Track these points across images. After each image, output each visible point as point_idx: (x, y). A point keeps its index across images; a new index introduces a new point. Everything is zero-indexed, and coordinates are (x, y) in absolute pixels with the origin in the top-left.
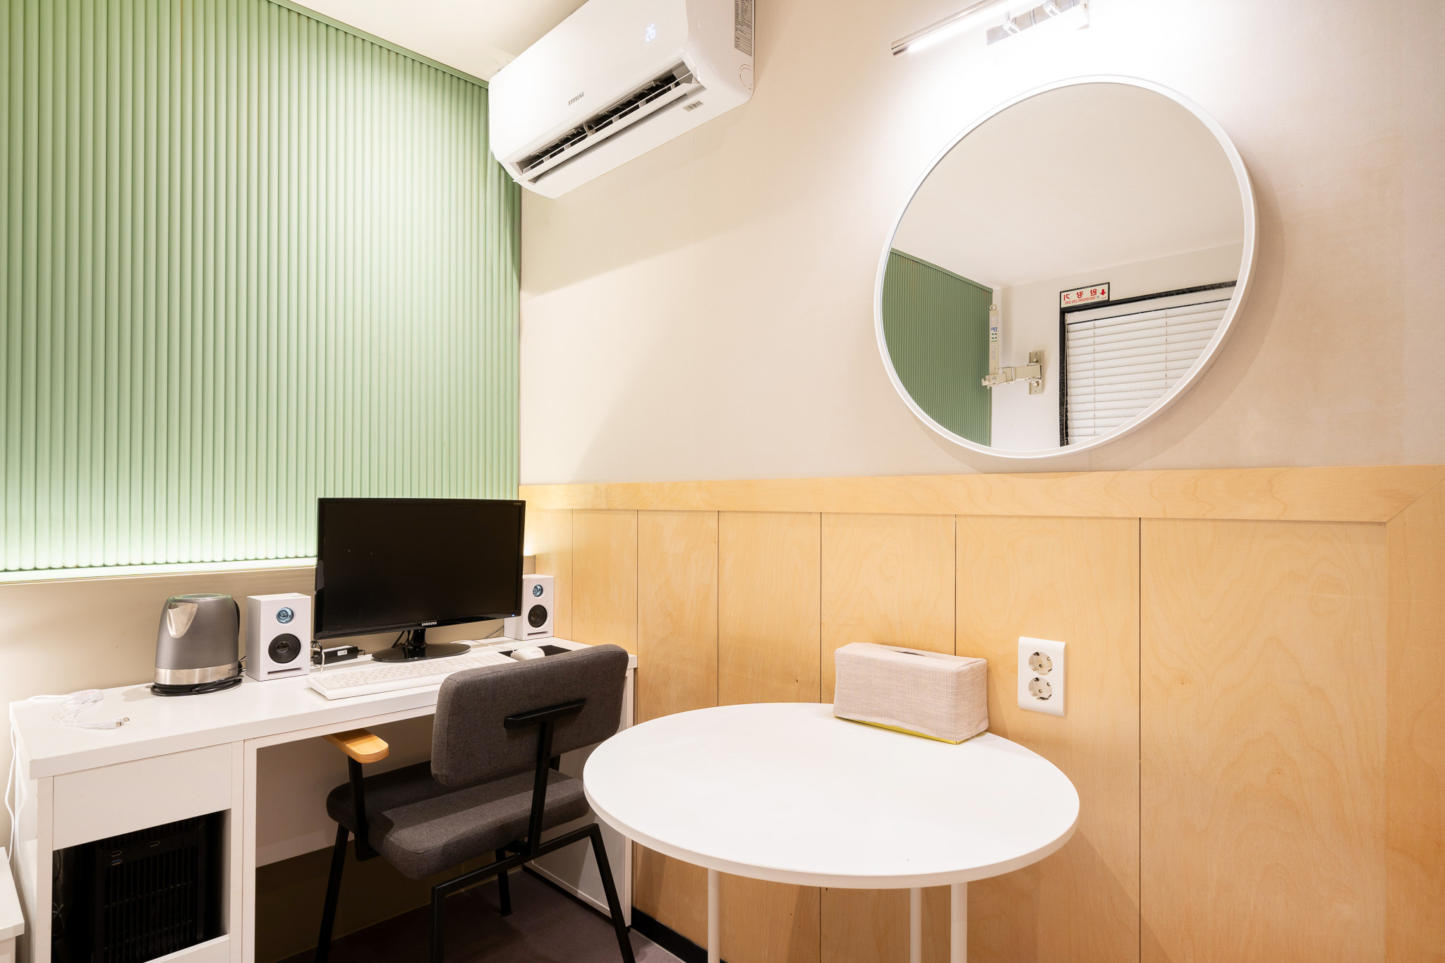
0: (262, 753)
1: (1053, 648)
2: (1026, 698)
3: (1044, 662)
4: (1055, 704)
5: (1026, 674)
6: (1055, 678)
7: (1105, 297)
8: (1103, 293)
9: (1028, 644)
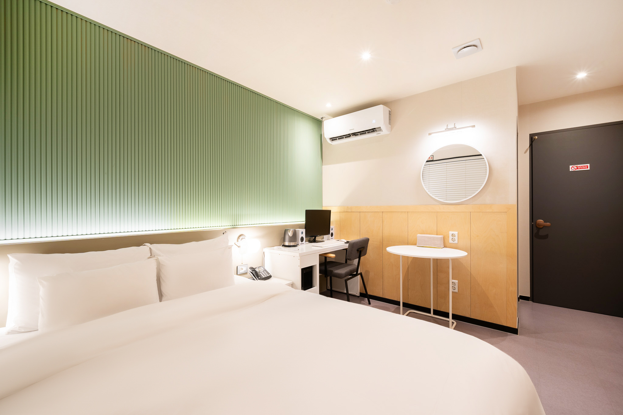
0: (320, 255)
1: (456, 233)
2: (451, 241)
3: (454, 235)
4: (456, 242)
5: (451, 237)
6: (456, 238)
7: (432, 159)
8: (432, 158)
9: (451, 233)
